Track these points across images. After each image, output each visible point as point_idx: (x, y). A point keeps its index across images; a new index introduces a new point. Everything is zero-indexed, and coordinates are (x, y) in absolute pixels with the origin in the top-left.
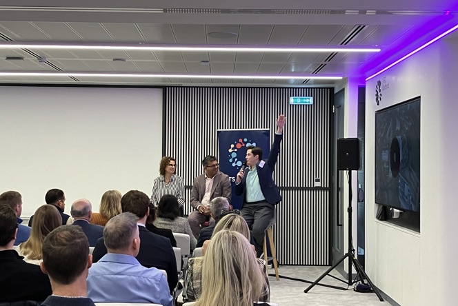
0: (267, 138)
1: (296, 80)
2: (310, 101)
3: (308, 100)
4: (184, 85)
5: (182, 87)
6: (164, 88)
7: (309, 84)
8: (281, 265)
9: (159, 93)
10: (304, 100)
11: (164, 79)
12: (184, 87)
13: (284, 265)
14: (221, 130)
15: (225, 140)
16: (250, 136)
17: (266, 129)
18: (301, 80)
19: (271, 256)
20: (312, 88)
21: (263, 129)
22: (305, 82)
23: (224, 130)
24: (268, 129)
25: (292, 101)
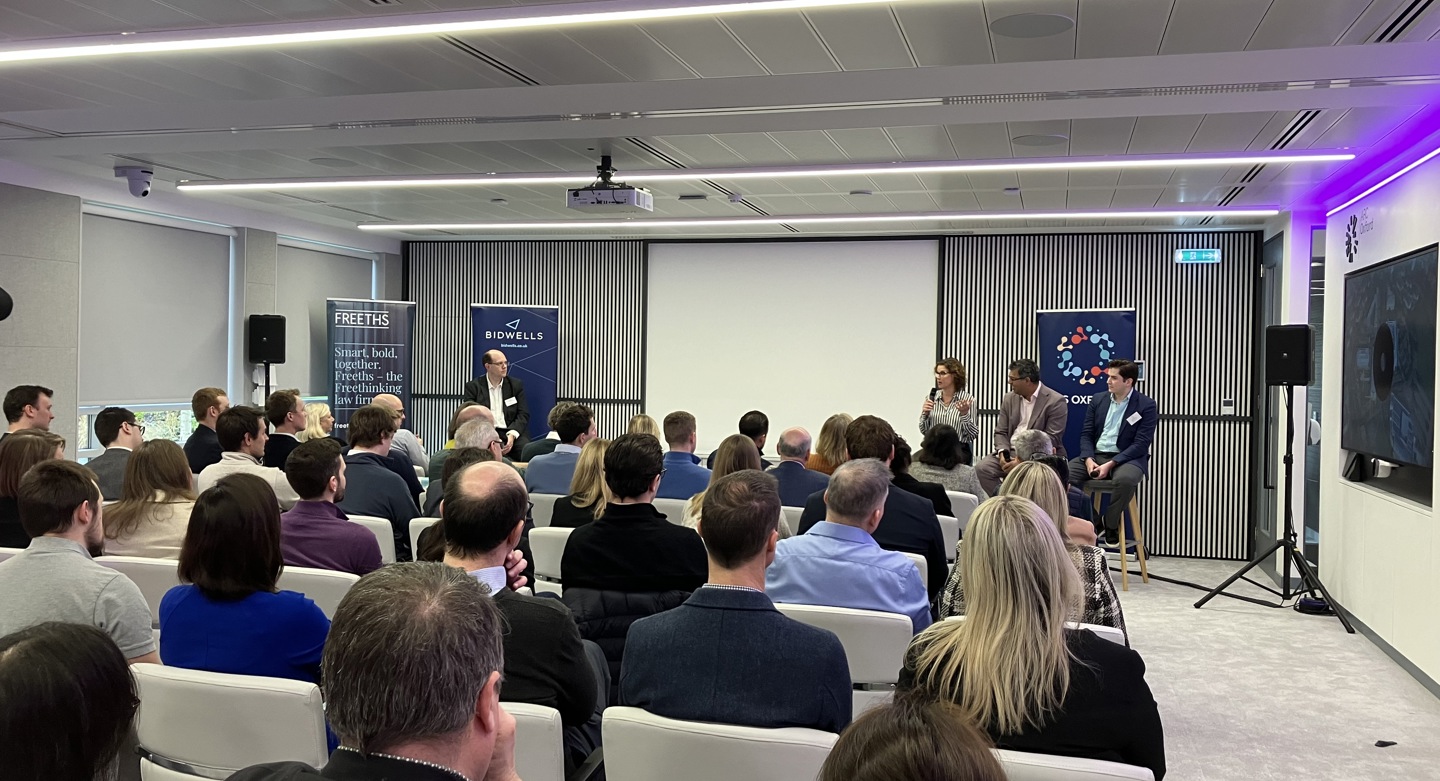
0: (1131, 325)
1: (1187, 218)
2: (1216, 256)
3: (1211, 255)
4: (977, 231)
5: (973, 236)
6: (941, 239)
7: (1214, 225)
8: (1155, 555)
9: (934, 246)
10: (1204, 256)
11: (942, 224)
12: (977, 236)
13: (1160, 555)
14: (1045, 311)
15: (1049, 329)
16: (1098, 321)
17: (1128, 309)
18: (1198, 218)
19: (1134, 539)
20: (1218, 233)
21: (1123, 309)
22: (1205, 221)
23: (1050, 311)
24: (1133, 309)
25: (1180, 256)
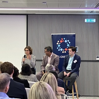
0: (74, 38)
1: (88, 11)
2: (94, 21)
4: (36, 13)
6: (27, 15)
7: (94, 13)
10: (92, 21)
11: (27, 11)
12: (36, 15)
13: (82, 96)
14: (53, 34)
15: (55, 39)
16: (66, 37)
17: (74, 34)
18: (90, 11)
19: (76, 92)
20: (95, 15)
21: (73, 34)
22: (92, 12)
23: (55, 34)
24: (75, 34)
25: (86, 21)
